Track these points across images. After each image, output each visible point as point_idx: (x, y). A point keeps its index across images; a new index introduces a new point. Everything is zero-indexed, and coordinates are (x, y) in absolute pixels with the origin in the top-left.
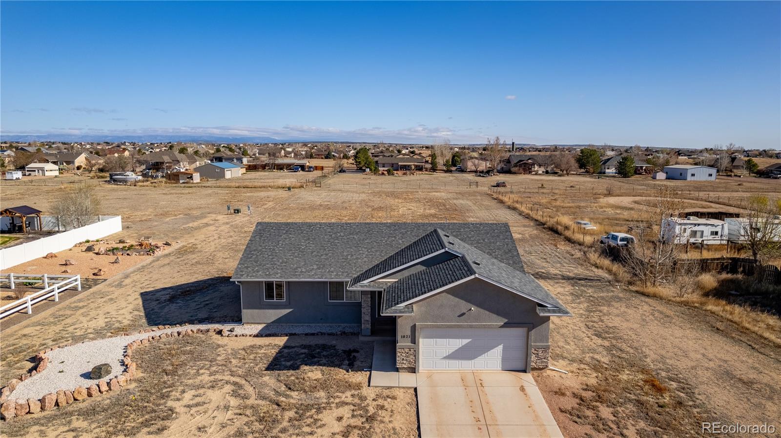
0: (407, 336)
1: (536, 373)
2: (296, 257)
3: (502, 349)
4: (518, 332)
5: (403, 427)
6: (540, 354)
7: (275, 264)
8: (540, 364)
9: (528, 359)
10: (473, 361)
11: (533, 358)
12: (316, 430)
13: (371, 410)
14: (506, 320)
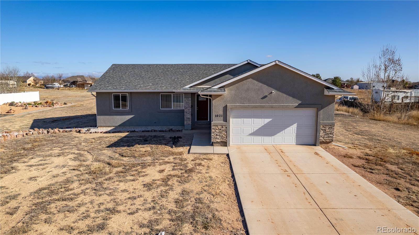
0: (220, 115)
1: (324, 145)
2: (137, 80)
3: (296, 127)
4: (309, 112)
5: (219, 176)
6: (327, 130)
7: (122, 83)
8: (327, 139)
9: (318, 134)
10: (273, 137)
11: (322, 133)
12: (138, 178)
13: (190, 166)
14: (300, 102)
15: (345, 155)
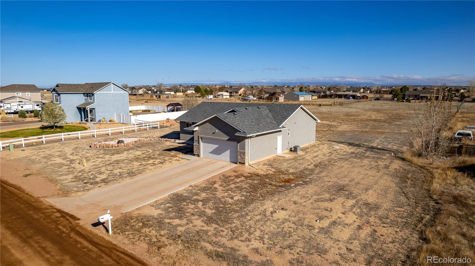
0: (197, 141)
1: (241, 165)
3: (229, 152)
4: (233, 144)
6: (242, 155)
7: (192, 116)
8: (242, 161)
9: (237, 157)
10: (220, 156)
14: (229, 137)
15: (237, 170)
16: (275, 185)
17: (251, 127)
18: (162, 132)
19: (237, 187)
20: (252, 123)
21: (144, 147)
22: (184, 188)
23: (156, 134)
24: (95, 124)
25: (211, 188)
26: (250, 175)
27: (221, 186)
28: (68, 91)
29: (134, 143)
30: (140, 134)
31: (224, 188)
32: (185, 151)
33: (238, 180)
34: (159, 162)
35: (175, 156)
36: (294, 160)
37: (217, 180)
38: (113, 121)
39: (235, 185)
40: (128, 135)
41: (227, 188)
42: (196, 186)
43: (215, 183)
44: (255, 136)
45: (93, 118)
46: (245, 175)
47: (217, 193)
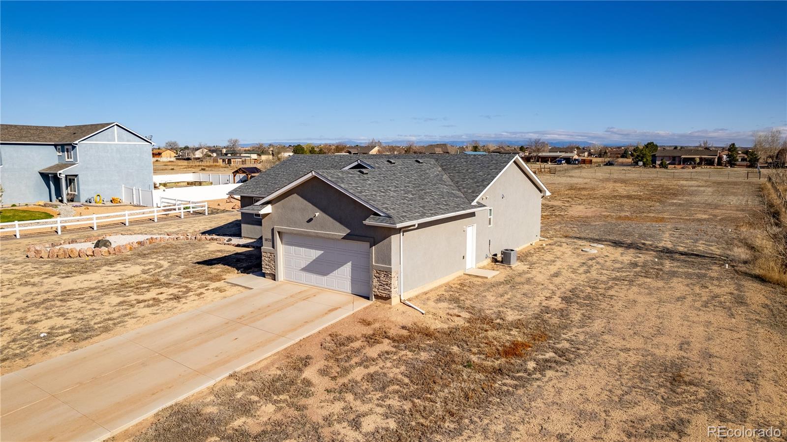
0: (269, 239)
1: (379, 302)
3: (350, 267)
6: (382, 278)
8: (383, 292)
9: (371, 282)
10: (326, 277)
11: (375, 282)
14: (348, 231)
15: (370, 319)
16: (482, 369)
17: (404, 203)
18: (211, 222)
19: (371, 378)
20: (406, 195)
21: (155, 256)
22: (211, 383)
23: (196, 226)
24: (77, 206)
25: (292, 383)
26: (405, 333)
27: (323, 372)
28: (20, 138)
29: (136, 245)
30: (162, 226)
31: (333, 382)
32: (244, 265)
33: (372, 352)
34: (172, 297)
35: (217, 278)
36: (509, 286)
37: (314, 351)
38: (119, 200)
39: (367, 371)
40: (136, 228)
41: (341, 381)
42: (249, 375)
43: (306, 361)
44: (417, 226)
45: (74, 194)
46: (392, 332)
47: (310, 401)
